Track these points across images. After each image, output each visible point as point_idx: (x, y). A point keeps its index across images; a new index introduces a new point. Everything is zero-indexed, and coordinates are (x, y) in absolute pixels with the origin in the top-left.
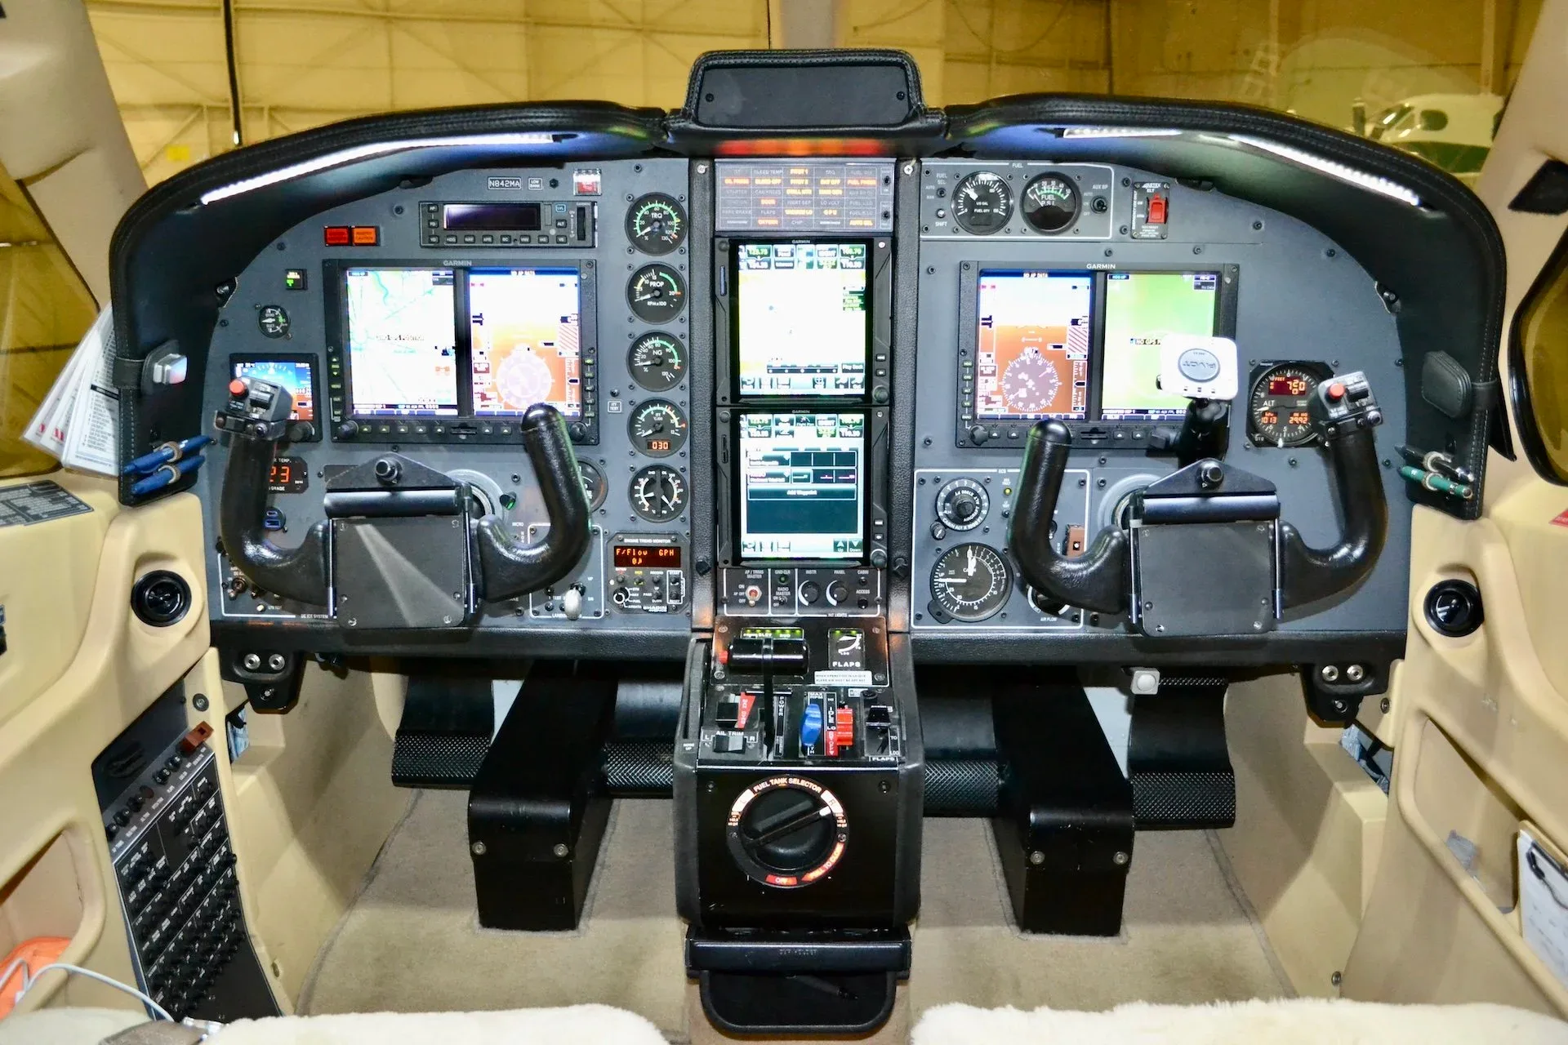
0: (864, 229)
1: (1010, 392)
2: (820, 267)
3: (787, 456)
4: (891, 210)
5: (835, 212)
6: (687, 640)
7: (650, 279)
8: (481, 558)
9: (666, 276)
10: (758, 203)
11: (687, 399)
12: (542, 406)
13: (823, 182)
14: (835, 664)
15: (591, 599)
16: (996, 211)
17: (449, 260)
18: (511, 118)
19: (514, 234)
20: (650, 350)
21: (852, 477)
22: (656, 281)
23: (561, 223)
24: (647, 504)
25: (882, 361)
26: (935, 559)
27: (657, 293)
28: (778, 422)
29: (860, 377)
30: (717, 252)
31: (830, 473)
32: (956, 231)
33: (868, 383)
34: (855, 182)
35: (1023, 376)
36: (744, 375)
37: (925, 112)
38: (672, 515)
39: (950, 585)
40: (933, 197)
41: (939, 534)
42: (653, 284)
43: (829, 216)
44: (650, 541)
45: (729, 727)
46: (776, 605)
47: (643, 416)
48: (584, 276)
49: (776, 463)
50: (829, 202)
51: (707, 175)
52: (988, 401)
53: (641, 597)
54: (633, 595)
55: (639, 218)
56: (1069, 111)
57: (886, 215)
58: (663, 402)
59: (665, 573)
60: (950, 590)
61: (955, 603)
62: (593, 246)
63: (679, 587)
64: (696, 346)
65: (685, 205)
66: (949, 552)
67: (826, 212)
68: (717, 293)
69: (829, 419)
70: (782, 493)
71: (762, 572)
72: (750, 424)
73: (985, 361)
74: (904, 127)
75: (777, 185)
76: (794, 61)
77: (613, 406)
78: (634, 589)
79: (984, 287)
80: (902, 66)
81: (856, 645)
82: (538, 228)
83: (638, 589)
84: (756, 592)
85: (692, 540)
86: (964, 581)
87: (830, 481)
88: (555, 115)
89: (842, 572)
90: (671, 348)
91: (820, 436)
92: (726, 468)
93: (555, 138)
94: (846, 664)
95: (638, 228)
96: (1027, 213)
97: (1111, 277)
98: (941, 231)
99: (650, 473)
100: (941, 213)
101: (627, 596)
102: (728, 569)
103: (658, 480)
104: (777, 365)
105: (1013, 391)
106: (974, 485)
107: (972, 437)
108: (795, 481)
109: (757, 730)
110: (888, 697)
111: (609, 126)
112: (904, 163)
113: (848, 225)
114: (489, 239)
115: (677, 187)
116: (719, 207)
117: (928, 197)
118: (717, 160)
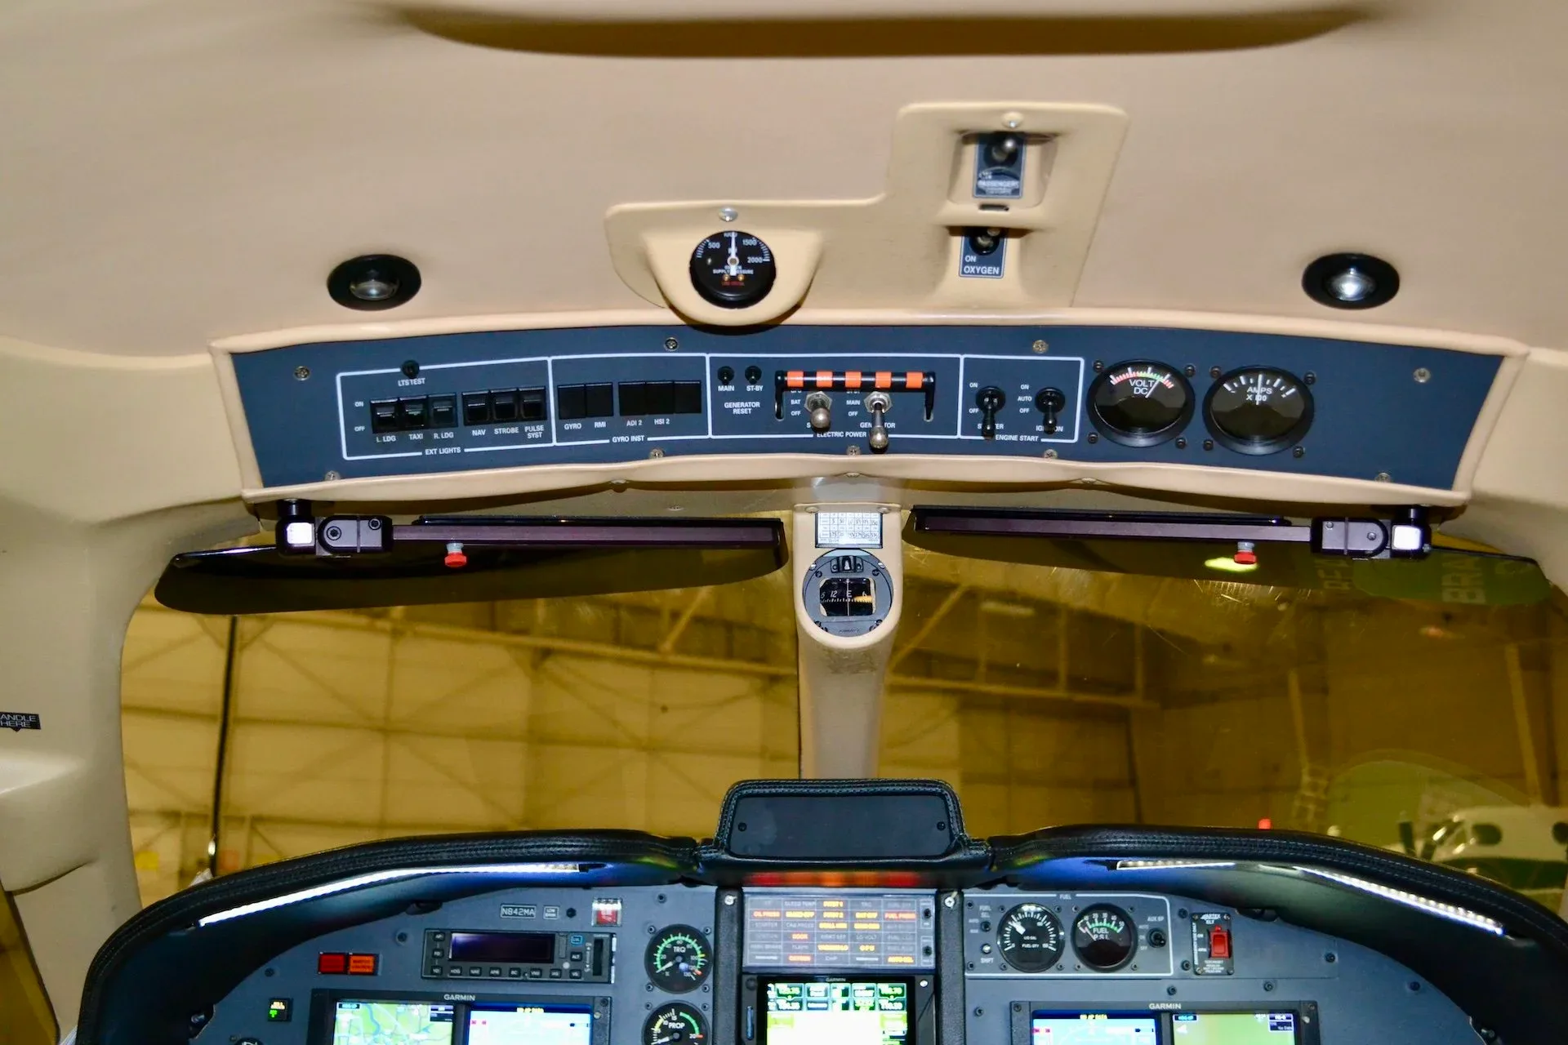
0: (904, 966)
2: (857, 1008)
4: (932, 946)
5: (872, 948)
7: (670, 1020)
9: (688, 1017)
10: (788, 937)
13: (858, 915)
16: (1045, 946)
17: (450, 994)
18: (539, 847)
19: (524, 966)
22: (676, 1022)
23: (577, 955)
27: (677, 1036)
30: (745, 992)
32: (1004, 969)
34: (893, 916)
37: (969, 844)
40: (976, 931)
42: (672, 1025)
43: (865, 951)
48: (597, 1016)
50: (866, 937)
51: (736, 906)
55: (660, 952)
56: (1120, 842)
57: (927, 951)
62: (609, 982)
65: (710, 938)
67: (862, 948)
68: (743, 1036)
74: (947, 858)
75: (810, 918)
76: (830, 791)
79: (1037, 1031)
80: (942, 796)
82: (551, 961)
88: (584, 844)
93: (582, 868)
95: (658, 963)
96: (1080, 949)
97: (1177, 1019)
98: (986, 967)
100: (987, 949)
111: (642, 857)
112: (945, 895)
113: (886, 962)
114: (497, 972)
115: (703, 920)
116: (747, 941)
117: (972, 931)
118: (745, 889)
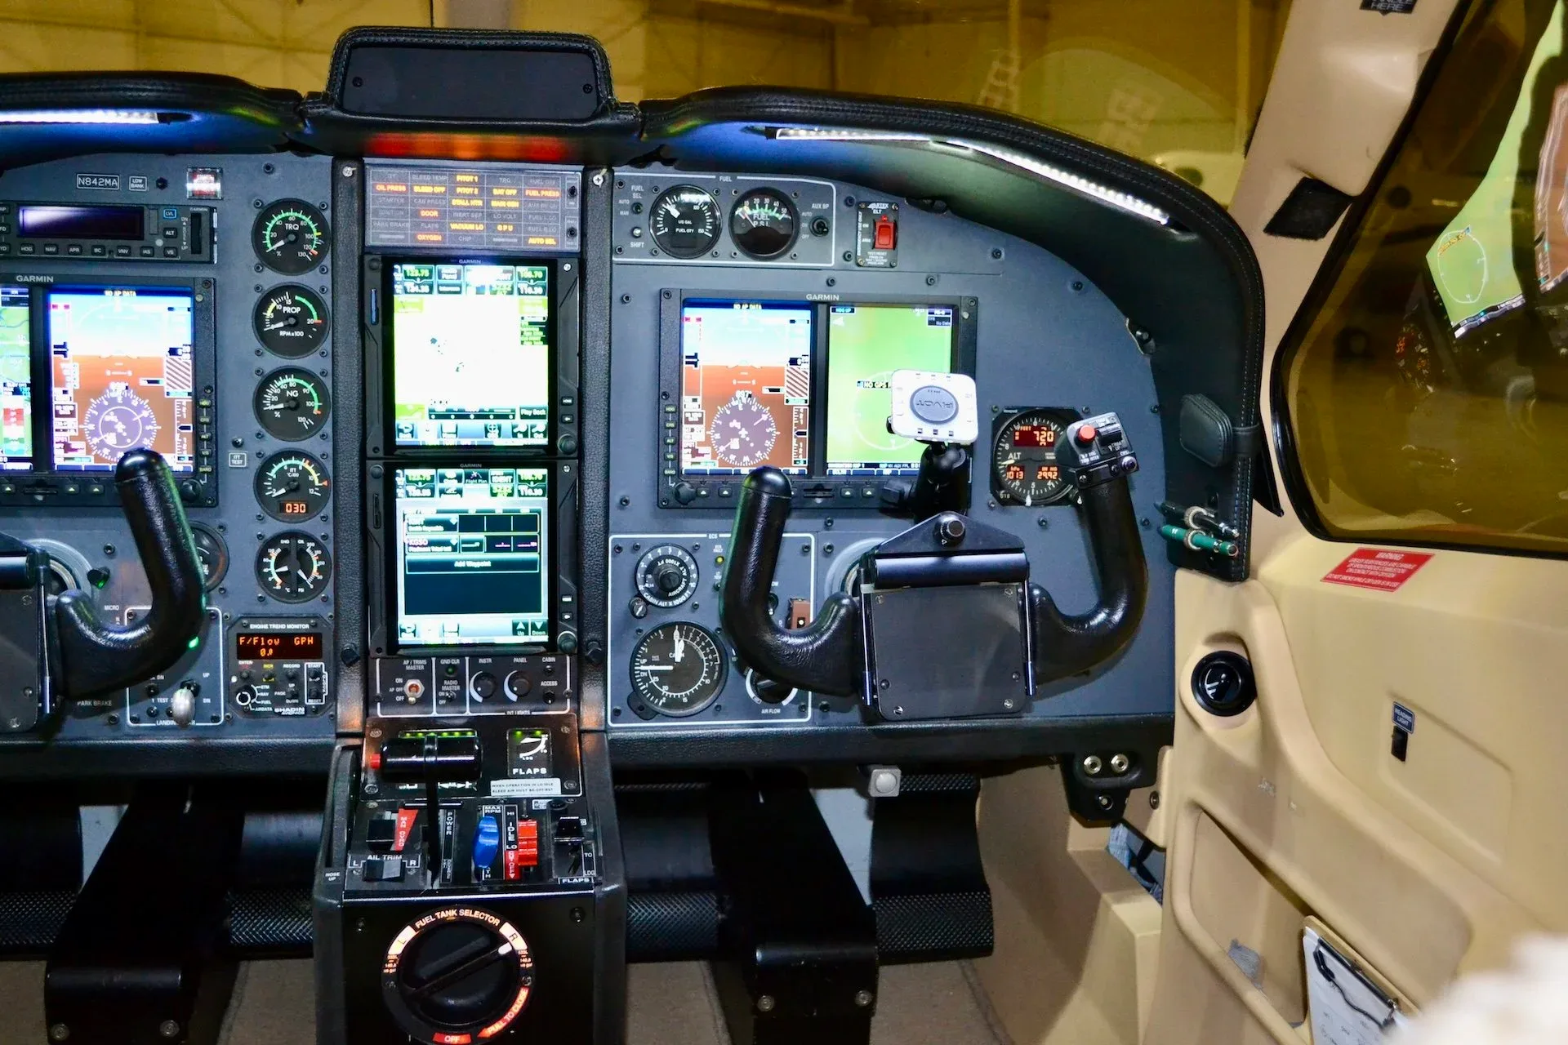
0: (544, 249)
1: (720, 443)
2: (493, 292)
3: (454, 519)
4: (577, 227)
5: (511, 228)
6: (329, 748)
7: (284, 304)
8: (61, 642)
9: (304, 300)
10: (416, 214)
11: (330, 451)
12: (141, 451)
13: (496, 192)
14: (515, 771)
15: (207, 701)
16: (701, 231)
17: (23, 275)
18: (105, 90)
19: (109, 243)
20: (284, 391)
21: (533, 544)
22: (290, 306)
23: (171, 233)
24: (279, 581)
25: (568, 404)
26: (634, 643)
27: (292, 321)
28: (442, 478)
29: (542, 425)
30: (368, 274)
31: (507, 540)
32: (654, 254)
33: (552, 432)
34: (535, 193)
35: (735, 424)
36: (401, 421)
37: (618, 108)
38: (310, 594)
39: (654, 673)
40: (627, 213)
41: (639, 611)
42: (286, 309)
43: (503, 232)
44: (283, 626)
45: (384, 849)
46: (443, 702)
47: (274, 471)
48: (199, 298)
49: (441, 528)
50: (505, 216)
51: (355, 178)
52: (695, 453)
53: (272, 698)
54: (262, 694)
55: (269, 229)
56: (781, 107)
57: (572, 232)
58: (299, 455)
59: (302, 666)
60: (654, 680)
61: (659, 695)
62: (211, 262)
63: (320, 682)
64: (341, 387)
65: (327, 214)
66: (652, 633)
67: (500, 228)
68: (367, 321)
69: (505, 475)
70: (449, 565)
71: (424, 662)
72: (408, 481)
73: (691, 406)
74: (593, 122)
75: (440, 194)
76: (461, 42)
77: (236, 459)
78: (262, 687)
79: (688, 319)
80: (589, 53)
81: (542, 747)
82: (141, 237)
83: (268, 687)
84: (417, 687)
85: (337, 624)
86: (670, 668)
87: (507, 550)
88: (161, 88)
89: (522, 660)
90: (309, 388)
91: (494, 495)
92: (378, 534)
93: (162, 118)
94: (529, 771)
95: (268, 241)
96: (738, 236)
97: (834, 310)
98: (637, 252)
99: (282, 542)
100: (637, 232)
101: (253, 696)
102: (382, 658)
103: (293, 553)
104: (440, 409)
105: (724, 441)
106: (680, 553)
107: (677, 494)
108: (465, 549)
109: (418, 852)
110: (581, 807)
111: (232, 106)
112: (594, 172)
113: (526, 243)
114: (77, 250)
115: (317, 192)
116: (370, 218)
117: (622, 213)
118: (367, 160)
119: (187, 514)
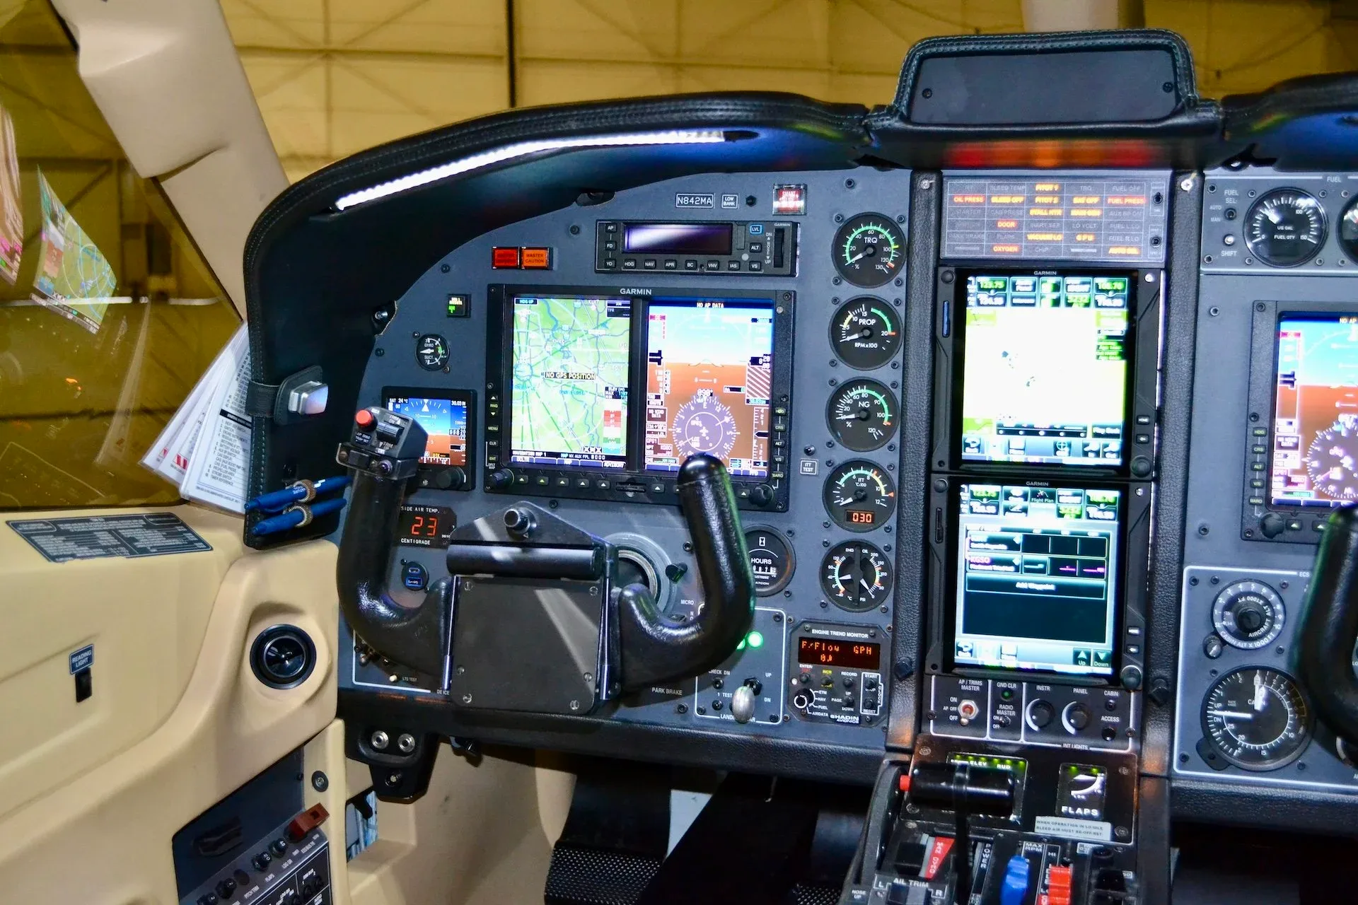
0: (1127, 259)
1: (1318, 471)
2: (1069, 305)
3: (1018, 539)
4: (1163, 235)
5: (1090, 238)
6: (879, 760)
7: (860, 315)
9: (879, 313)
10: (993, 225)
11: (896, 462)
12: (702, 456)
13: (1076, 200)
14: (1064, 809)
15: (768, 700)
16: (1304, 237)
18: (673, 112)
19: (701, 258)
20: (856, 402)
21: (1100, 570)
22: (866, 318)
23: (756, 247)
24: (842, 588)
25: (1145, 424)
26: (1208, 685)
27: (867, 333)
28: (1008, 495)
29: (1116, 445)
30: (942, 287)
31: (1072, 563)
32: (1248, 263)
33: (1125, 452)
34: (1117, 201)
35: (1336, 451)
36: (968, 435)
37: (1197, 106)
38: (871, 604)
39: (1230, 720)
40: (1218, 219)
41: (1214, 650)
42: (863, 321)
43: (1082, 242)
44: (843, 634)
45: (912, 874)
46: (997, 726)
47: (843, 480)
48: (780, 311)
49: (1004, 547)
50: (1084, 224)
51: (933, 191)
52: (1288, 481)
53: (829, 703)
54: (819, 699)
55: (849, 243)
57: (1157, 241)
58: (868, 465)
59: (859, 676)
60: (1230, 727)
61: (1234, 745)
62: (792, 274)
63: (876, 694)
64: (910, 399)
65: (904, 227)
66: (1229, 675)
67: (1079, 238)
68: (939, 334)
69: (1075, 495)
70: (1010, 585)
71: (980, 683)
72: (973, 497)
73: (1286, 429)
74: (1169, 122)
75: (1018, 204)
76: (1031, 46)
77: (807, 467)
78: (820, 692)
79: (1285, 334)
80: (1169, 49)
81: (1096, 788)
82: (729, 252)
83: (825, 693)
84: (971, 708)
85: (894, 636)
86: (1248, 716)
87: (1072, 574)
88: (725, 107)
89: (1083, 691)
90: (881, 399)
91: (1061, 515)
92: (940, 549)
93: (728, 136)
94: (1079, 811)
95: (847, 255)
96: (1347, 242)
98: (1227, 262)
99: (847, 550)
100: (1230, 240)
101: (811, 700)
102: (937, 675)
103: (857, 562)
104: (1010, 424)
105: (1323, 469)
106: (1264, 591)
107: (1263, 526)
108: (1028, 571)
109: (946, 883)
110: (1130, 859)
111: (796, 122)
112: (1182, 177)
113: (1106, 253)
114: (672, 264)
115: (896, 206)
116: (946, 231)
117: (1213, 220)
118: (945, 172)
119: (740, 518)
